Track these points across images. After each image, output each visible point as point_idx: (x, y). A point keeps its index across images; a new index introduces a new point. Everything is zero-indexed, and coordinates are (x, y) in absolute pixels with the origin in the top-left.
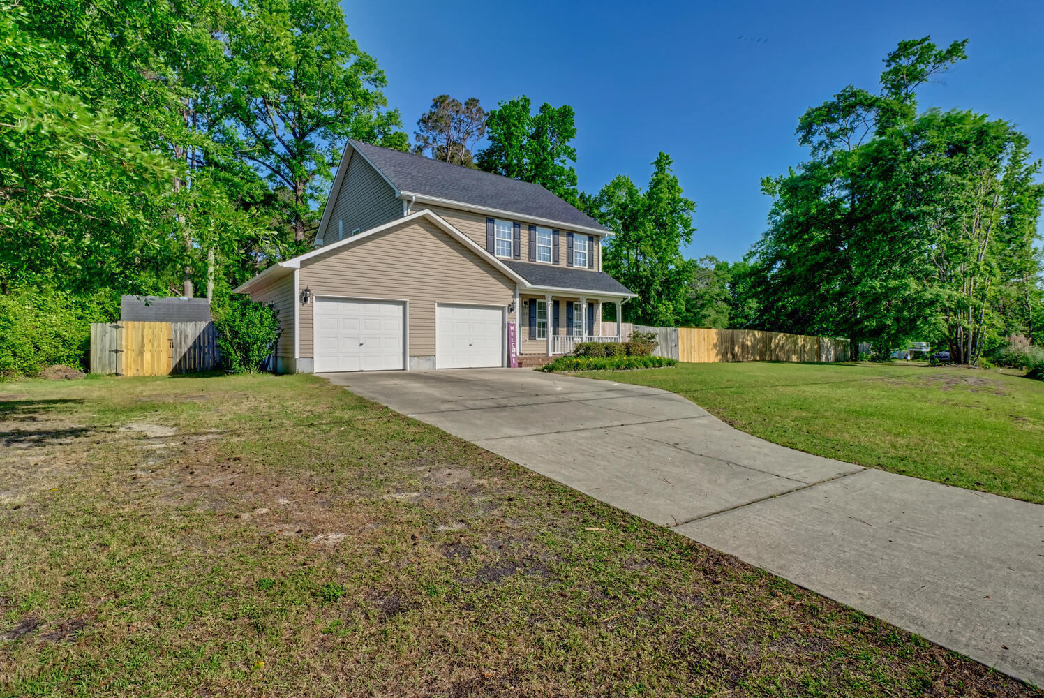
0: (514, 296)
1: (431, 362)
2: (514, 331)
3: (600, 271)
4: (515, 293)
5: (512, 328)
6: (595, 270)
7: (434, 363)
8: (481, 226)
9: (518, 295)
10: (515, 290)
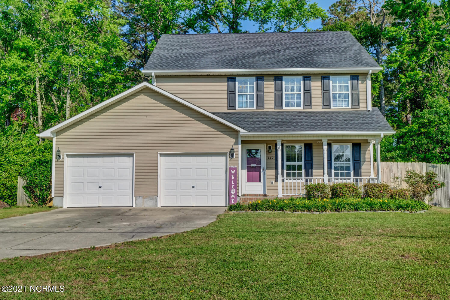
0: (236, 143)
1: (154, 201)
2: (236, 175)
3: (370, 108)
4: (237, 140)
5: (233, 172)
6: (362, 108)
7: (157, 202)
8: (223, 85)
9: (240, 142)
10: (237, 138)
